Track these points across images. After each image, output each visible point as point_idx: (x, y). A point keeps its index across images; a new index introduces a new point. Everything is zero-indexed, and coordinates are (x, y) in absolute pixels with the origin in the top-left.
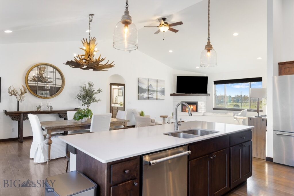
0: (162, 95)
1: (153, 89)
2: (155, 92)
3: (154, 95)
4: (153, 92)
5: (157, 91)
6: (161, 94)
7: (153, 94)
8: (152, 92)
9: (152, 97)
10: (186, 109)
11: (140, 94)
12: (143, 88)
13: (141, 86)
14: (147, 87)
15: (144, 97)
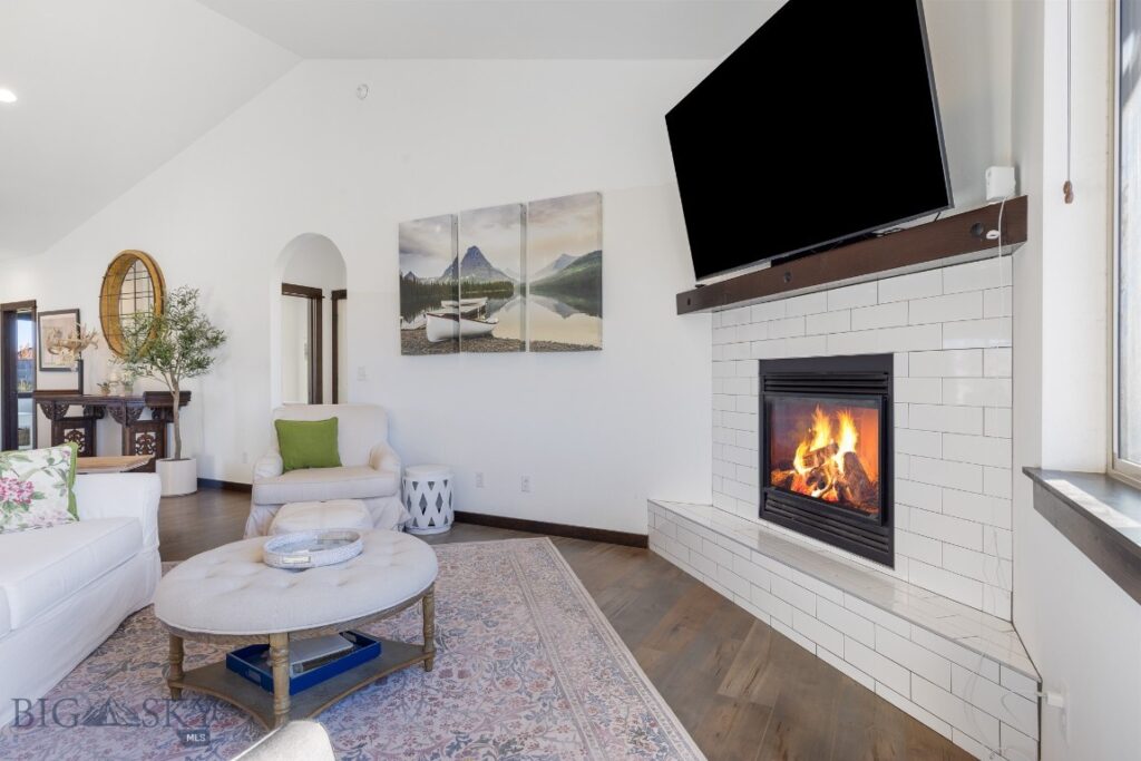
0: (566, 315)
1: (495, 279)
2: (509, 295)
3: (503, 323)
4: (490, 296)
5: (523, 291)
6: (558, 310)
7: (498, 308)
8: (482, 302)
9: (488, 335)
10: (789, 465)
11: (406, 319)
12: (423, 282)
13: (410, 273)
14: (447, 272)
15: (432, 337)
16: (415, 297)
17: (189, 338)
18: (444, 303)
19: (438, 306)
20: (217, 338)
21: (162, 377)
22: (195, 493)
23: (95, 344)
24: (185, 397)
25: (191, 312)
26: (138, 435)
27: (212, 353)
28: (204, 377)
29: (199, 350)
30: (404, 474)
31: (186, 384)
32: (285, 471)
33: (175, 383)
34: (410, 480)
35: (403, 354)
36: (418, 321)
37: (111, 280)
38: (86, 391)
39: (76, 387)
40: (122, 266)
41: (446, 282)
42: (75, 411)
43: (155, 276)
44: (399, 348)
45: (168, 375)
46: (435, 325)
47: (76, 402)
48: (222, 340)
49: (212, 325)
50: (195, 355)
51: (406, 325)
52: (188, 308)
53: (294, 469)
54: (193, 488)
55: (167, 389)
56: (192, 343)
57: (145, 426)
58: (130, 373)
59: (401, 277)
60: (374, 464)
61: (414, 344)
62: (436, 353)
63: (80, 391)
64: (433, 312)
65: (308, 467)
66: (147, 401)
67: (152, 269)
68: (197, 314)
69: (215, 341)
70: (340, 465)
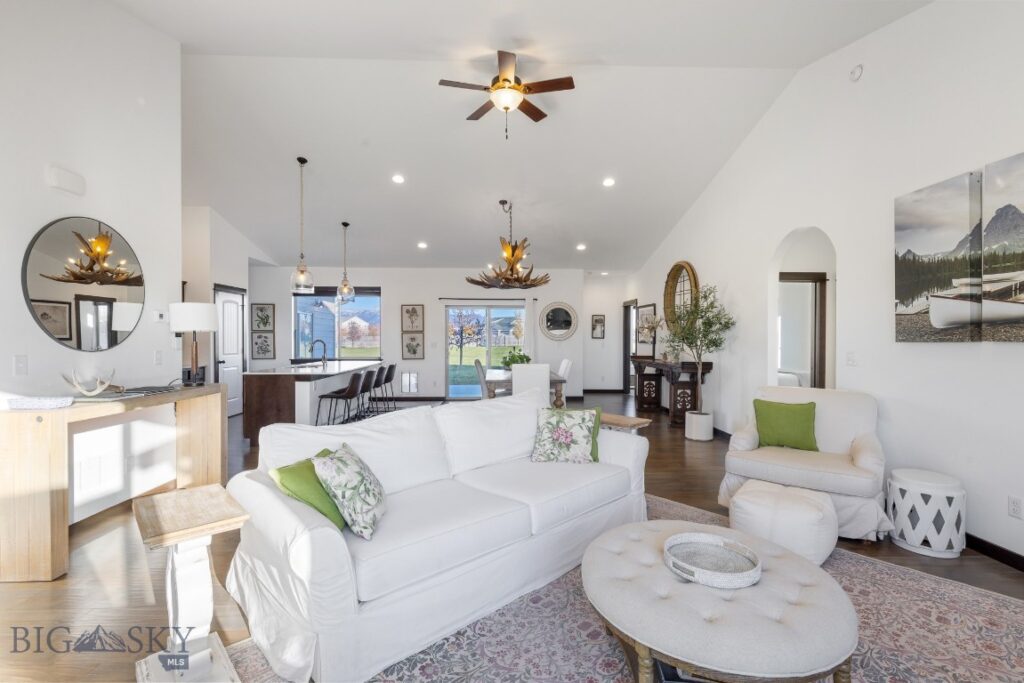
8: (1021, 276)
11: (902, 302)
12: (926, 260)
13: (909, 251)
14: (961, 244)
15: (937, 321)
16: (913, 277)
17: (708, 324)
18: (955, 282)
19: (947, 284)
20: (727, 323)
21: (691, 353)
22: (711, 441)
23: (661, 326)
24: (708, 367)
25: (712, 303)
26: (679, 391)
27: (726, 335)
28: (721, 352)
29: (717, 332)
30: (888, 476)
31: (706, 357)
32: (760, 445)
33: (699, 356)
34: (897, 485)
35: (898, 340)
36: (919, 304)
37: (670, 283)
38: (657, 357)
39: (651, 354)
40: (676, 272)
41: (960, 255)
42: (649, 370)
43: (692, 279)
44: (894, 334)
45: (694, 351)
46: (942, 308)
47: (650, 365)
48: (733, 324)
49: (726, 312)
50: (713, 336)
51: (902, 309)
52: (709, 301)
53: (769, 445)
54: (710, 436)
55: (693, 360)
56: (711, 327)
57: (684, 385)
58: (671, 349)
59: (896, 257)
60: (852, 458)
61: (912, 330)
62: (941, 340)
63: (653, 357)
64: (940, 293)
65: (782, 446)
66: (683, 368)
67: (691, 273)
68: (716, 304)
69: (727, 326)
70: (816, 450)
